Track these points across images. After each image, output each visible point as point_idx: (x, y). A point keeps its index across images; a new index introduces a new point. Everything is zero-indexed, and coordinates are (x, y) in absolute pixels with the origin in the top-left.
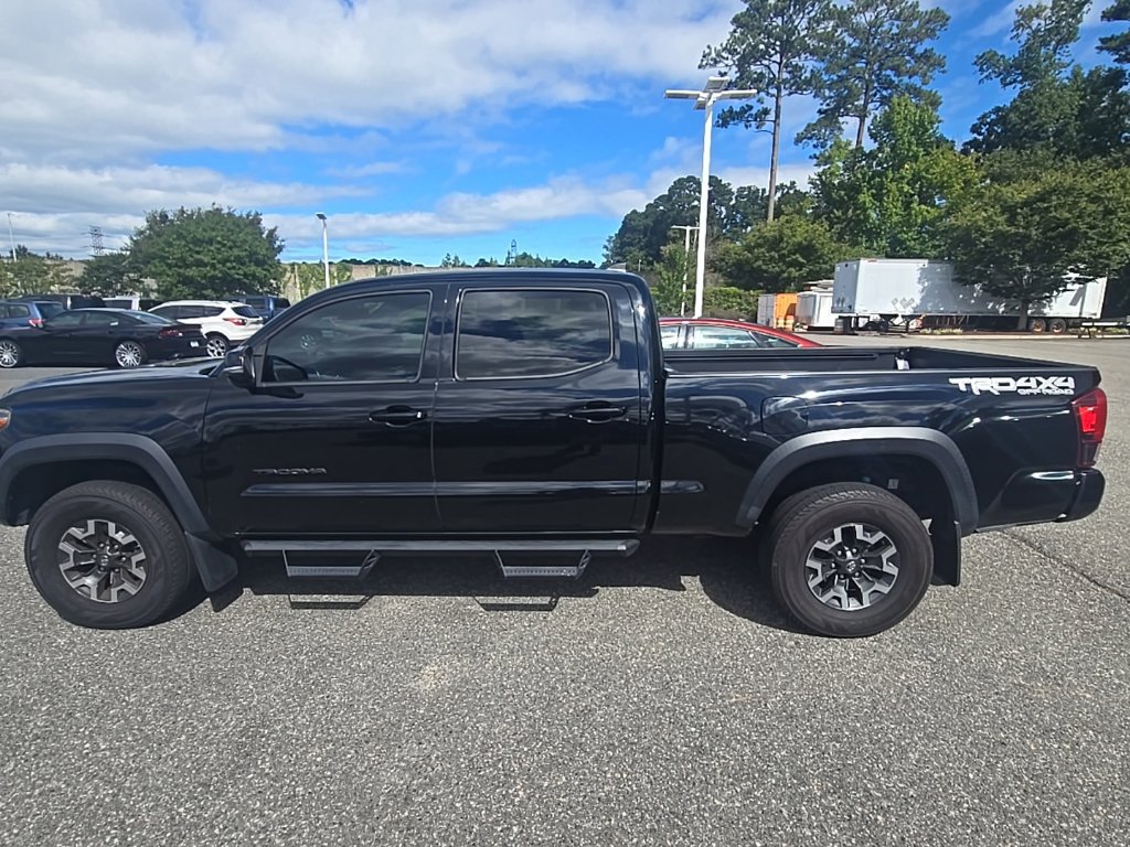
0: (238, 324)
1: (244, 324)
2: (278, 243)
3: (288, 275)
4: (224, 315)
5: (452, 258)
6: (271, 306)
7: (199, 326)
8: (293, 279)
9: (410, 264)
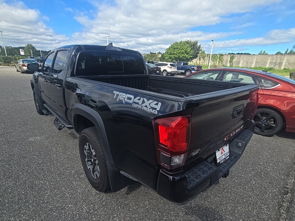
0: (170, 68)
1: (171, 68)
2: (201, 49)
3: (206, 57)
4: (168, 66)
5: (263, 52)
6: (182, 64)
7: (161, 68)
8: (207, 58)
9: (250, 54)
